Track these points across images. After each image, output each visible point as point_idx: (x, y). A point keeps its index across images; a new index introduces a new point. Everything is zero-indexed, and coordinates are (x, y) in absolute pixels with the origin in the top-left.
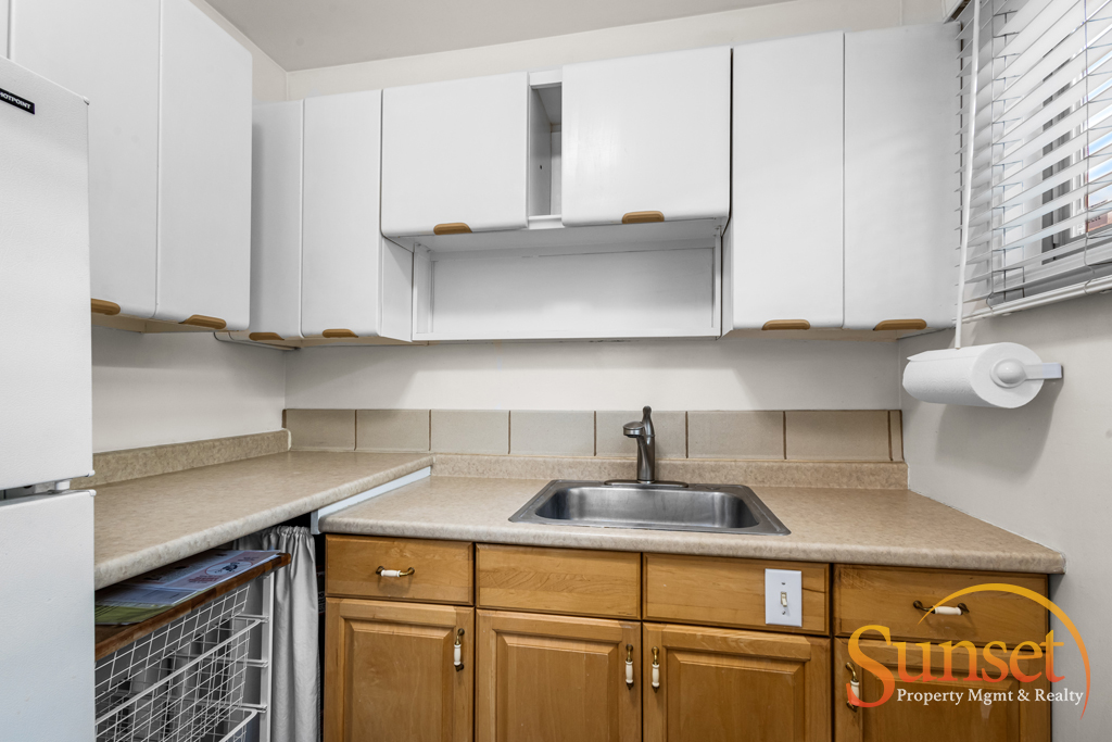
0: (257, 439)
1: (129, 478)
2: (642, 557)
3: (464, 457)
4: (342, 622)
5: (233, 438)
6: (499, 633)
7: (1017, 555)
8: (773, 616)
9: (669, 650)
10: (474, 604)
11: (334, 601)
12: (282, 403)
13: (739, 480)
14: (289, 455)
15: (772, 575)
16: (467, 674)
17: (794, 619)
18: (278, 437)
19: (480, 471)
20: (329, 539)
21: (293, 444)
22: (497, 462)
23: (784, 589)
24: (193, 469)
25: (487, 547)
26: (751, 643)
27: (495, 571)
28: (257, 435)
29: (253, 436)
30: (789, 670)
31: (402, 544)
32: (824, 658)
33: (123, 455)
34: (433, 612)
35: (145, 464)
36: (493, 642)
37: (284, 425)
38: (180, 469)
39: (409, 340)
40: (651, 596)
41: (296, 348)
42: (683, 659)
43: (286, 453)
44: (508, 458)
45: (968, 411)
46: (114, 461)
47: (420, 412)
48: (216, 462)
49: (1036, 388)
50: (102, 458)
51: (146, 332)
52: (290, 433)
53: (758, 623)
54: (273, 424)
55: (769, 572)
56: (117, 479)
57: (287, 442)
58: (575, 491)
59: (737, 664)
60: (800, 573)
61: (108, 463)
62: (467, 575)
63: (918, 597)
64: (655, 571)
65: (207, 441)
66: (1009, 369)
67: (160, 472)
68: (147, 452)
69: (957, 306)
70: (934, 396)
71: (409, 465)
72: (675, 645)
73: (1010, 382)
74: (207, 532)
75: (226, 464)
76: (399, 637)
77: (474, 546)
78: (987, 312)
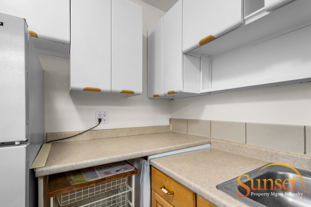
0: (160, 127)
1: (123, 136)
3: (224, 142)
4: (155, 201)
5: (152, 127)
12: (169, 117)
14: (171, 133)
18: (167, 127)
19: (231, 149)
20: (152, 168)
21: (172, 129)
22: (239, 147)
24: (140, 135)
25: (201, 197)
28: (160, 126)
29: (159, 126)
31: (170, 180)
33: (121, 129)
35: (127, 132)
37: (170, 123)
38: (137, 134)
39: (199, 93)
41: (172, 99)
43: (170, 132)
44: (245, 146)
46: (119, 131)
47: (207, 121)
48: (147, 133)
50: (116, 130)
51: (128, 97)
52: (171, 126)
54: (167, 123)
56: (120, 136)
57: (170, 128)
61: (117, 131)
65: (144, 127)
67: (131, 135)
68: (128, 129)
71: (196, 142)
74: (93, 160)
75: (150, 134)
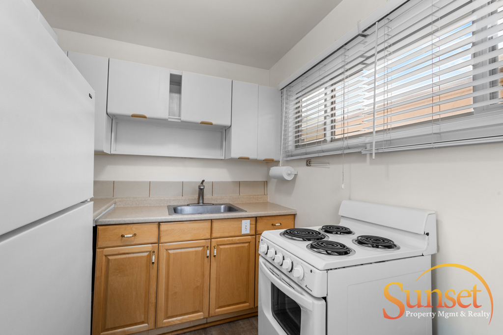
2: (212, 220)
4: (104, 257)
6: (167, 250)
7: (290, 211)
8: (244, 232)
9: (218, 245)
10: (158, 242)
11: (101, 250)
13: (227, 202)
15: (244, 222)
16: (155, 265)
17: (248, 232)
20: (98, 227)
22: (145, 200)
23: (246, 225)
25: (163, 223)
26: (238, 240)
27: (167, 230)
30: (246, 245)
31: (132, 226)
32: (254, 240)
34: (143, 247)
36: (165, 253)
40: (214, 231)
42: (221, 247)
44: (149, 199)
45: (282, 180)
47: (110, 182)
49: (293, 176)
53: (240, 234)
55: (243, 221)
58: (179, 208)
59: (235, 246)
60: (249, 220)
62: (157, 233)
63: (272, 223)
64: (215, 224)
66: (289, 172)
69: (280, 157)
70: (275, 177)
72: (220, 244)
73: (289, 175)
76: (129, 258)
77: (159, 223)
78: (285, 159)
